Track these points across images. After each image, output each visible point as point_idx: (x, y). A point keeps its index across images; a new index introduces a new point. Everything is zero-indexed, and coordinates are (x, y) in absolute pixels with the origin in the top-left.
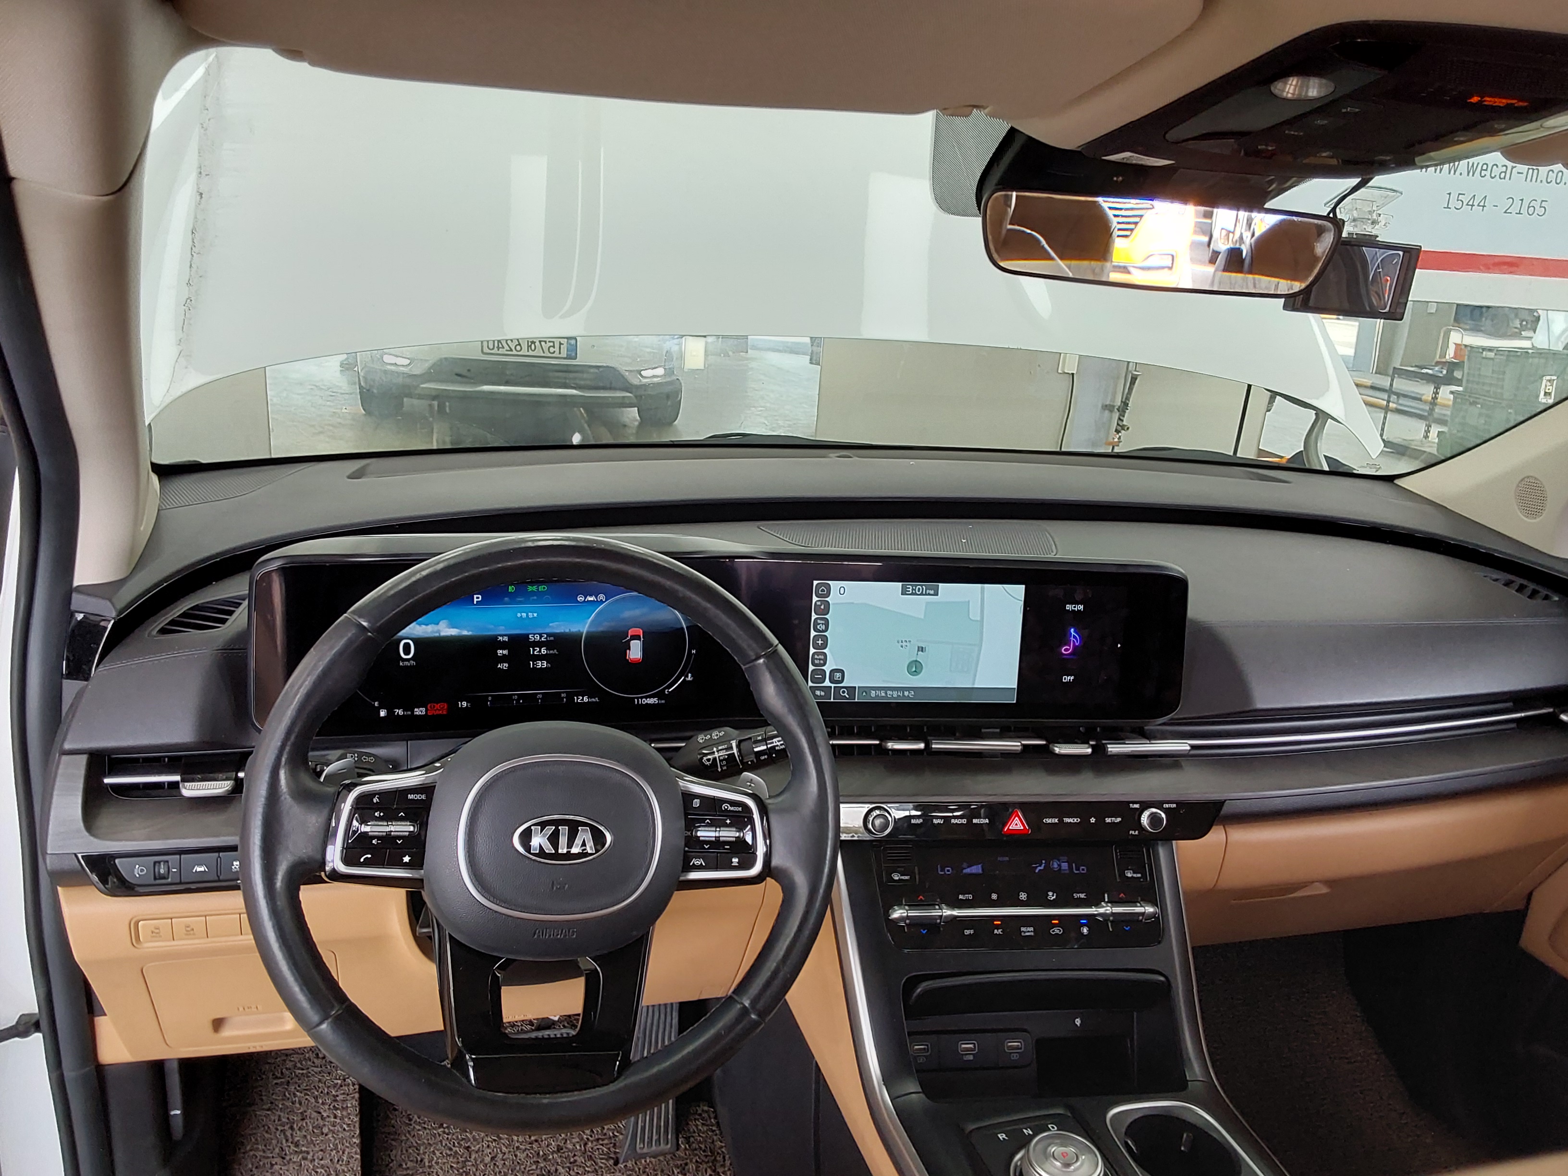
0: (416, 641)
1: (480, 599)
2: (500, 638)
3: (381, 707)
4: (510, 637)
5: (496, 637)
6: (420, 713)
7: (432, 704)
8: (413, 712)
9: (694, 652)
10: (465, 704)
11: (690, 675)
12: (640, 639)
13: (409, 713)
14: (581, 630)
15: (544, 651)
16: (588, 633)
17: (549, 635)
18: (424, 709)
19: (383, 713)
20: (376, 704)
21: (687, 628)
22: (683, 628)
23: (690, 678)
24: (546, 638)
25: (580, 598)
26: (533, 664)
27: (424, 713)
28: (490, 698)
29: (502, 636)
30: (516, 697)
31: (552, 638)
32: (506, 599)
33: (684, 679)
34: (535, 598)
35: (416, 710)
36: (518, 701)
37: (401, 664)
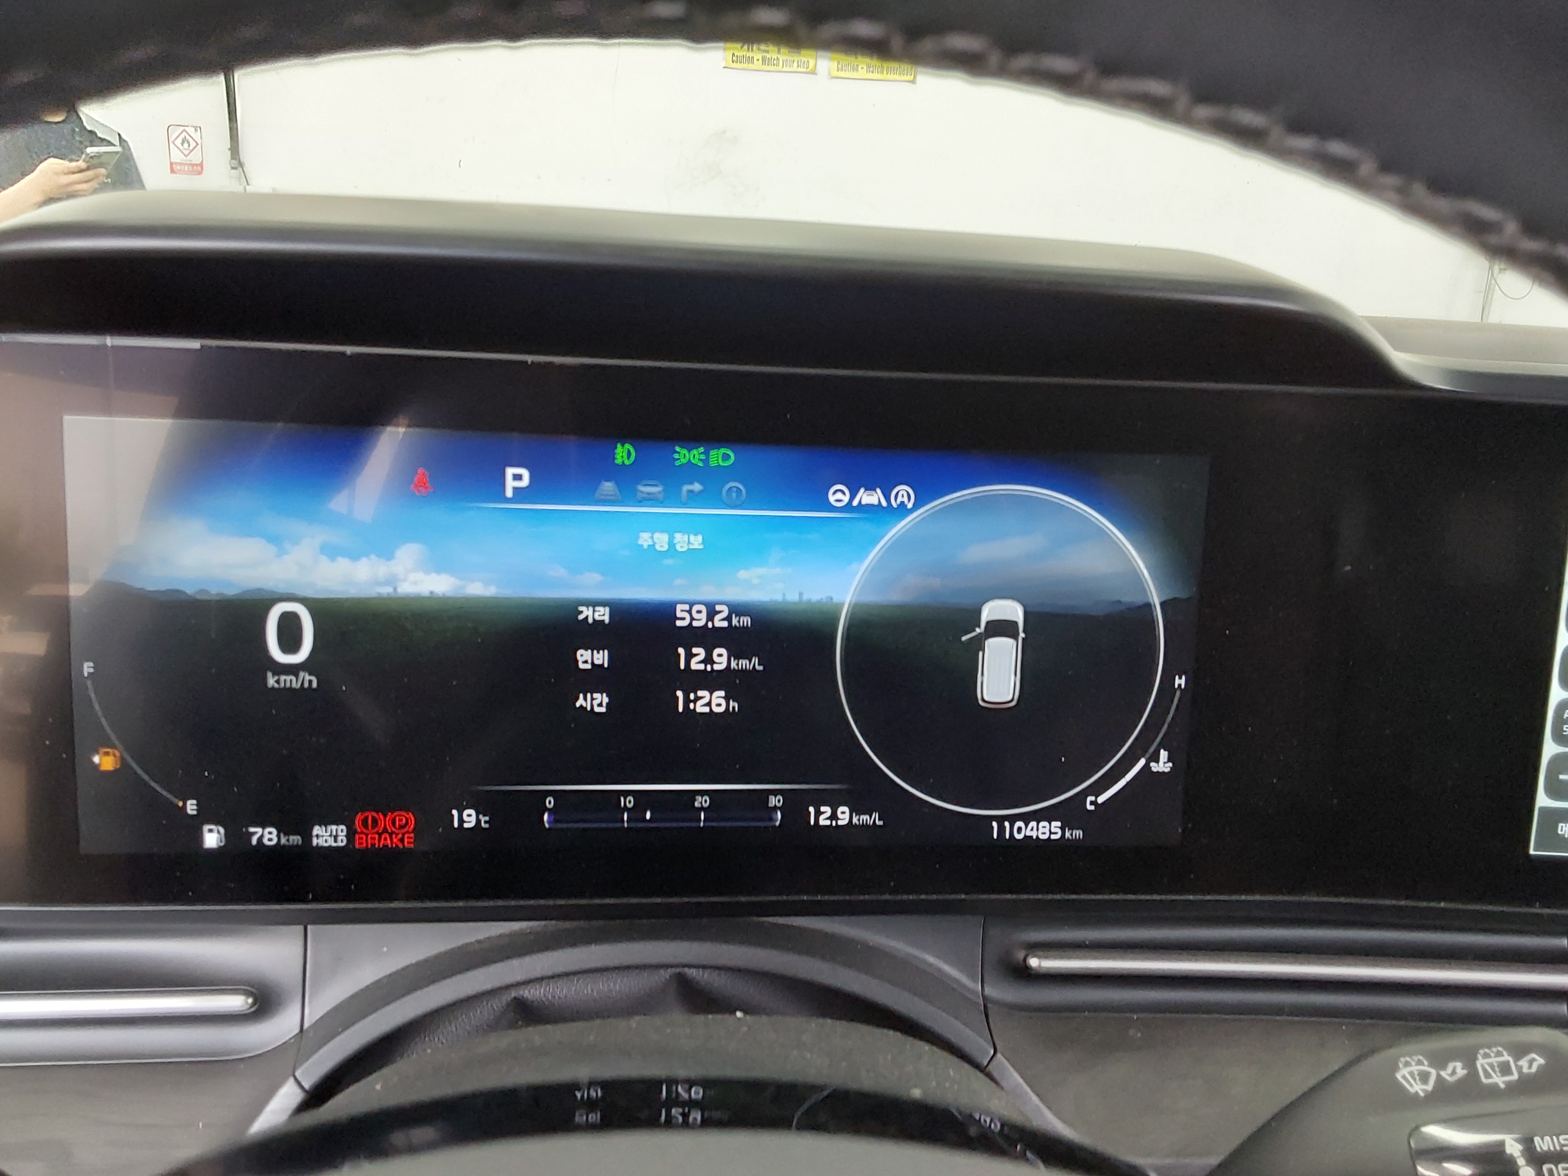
0: (318, 608)
1: (525, 482)
2: (586, 612)
3: (205, 816)
4: (618, 609)
5: (572, 607)
6: (331, 843)
7: (370, 815)
8: (307, 836)
9: (1180, 681)
10: (470, 818)
11: (1164, 755)
12: (1015, 636)
13: (296, 839)
14: (836, 599)
15: (721, 659)
16: (855, 609)
17: (736, 610)
18: (341, 830)
19: (212, 838)
20: (191, 807)
21: (1163, 604)
22: (1149, 606)
23: (1163, 765)
24: (728, 619)
25: (838, 495)
26: (687, 701)
27: (342, 842)
28: (550, 802)
29: (594, 604)
30: (630, 802)
31: (746, 621)
32: (608, 487)
33: (1147, 766)
34: (697, 487)
35: (317, 830)
36: (637, 812)
37: (271, 681)
